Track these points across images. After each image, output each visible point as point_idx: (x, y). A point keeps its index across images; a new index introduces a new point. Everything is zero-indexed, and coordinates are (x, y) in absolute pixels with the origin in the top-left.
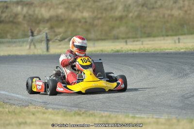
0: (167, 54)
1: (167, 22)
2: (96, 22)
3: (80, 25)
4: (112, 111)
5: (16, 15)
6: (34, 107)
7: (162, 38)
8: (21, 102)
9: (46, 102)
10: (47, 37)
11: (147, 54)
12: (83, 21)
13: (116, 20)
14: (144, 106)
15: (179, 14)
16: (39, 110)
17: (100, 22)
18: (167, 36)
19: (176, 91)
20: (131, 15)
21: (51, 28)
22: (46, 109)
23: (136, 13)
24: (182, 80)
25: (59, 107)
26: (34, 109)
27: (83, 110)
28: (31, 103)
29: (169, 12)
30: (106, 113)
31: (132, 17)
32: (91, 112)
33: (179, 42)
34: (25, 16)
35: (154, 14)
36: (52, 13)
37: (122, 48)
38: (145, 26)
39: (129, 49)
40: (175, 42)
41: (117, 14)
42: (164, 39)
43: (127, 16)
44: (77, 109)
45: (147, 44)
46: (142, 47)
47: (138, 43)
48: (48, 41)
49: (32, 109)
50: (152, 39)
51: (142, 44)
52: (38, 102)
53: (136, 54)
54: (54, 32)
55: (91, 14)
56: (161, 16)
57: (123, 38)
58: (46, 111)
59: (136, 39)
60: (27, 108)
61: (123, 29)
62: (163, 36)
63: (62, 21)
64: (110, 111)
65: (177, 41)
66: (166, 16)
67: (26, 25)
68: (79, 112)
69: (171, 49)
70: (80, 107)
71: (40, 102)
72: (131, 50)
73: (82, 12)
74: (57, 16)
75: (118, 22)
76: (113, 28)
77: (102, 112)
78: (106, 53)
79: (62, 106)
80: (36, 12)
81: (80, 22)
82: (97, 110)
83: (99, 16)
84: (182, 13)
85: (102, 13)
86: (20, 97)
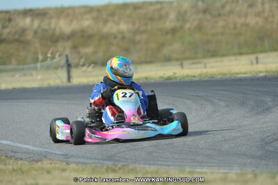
0: (240, 80)
1: (240, 34)
2: (138, 38)
3: (115, 42)
4: (162, 165)
5: (24, 31)
6: (50, 161)
7: (233, 58)
8: (31, 156)
9: (67, 155)
10: (67, 61)
11: (212, 81)
12: (120, 36)
13: (167, 33)
14: (208, 155)
15: (257, 23)
16: (57, 165)
17: (144, 37)
18: (241, 54)
19: (252, 133)
20: (188, 26)
21: (75, 47)
22: (68, 163)
23: (195, 23)
24: (261, 117)
25: (86, 161)
26: (49, 165)
27: (120, 165)
28: (45, 157)
29: (242, 20)
30: (153, 168)
31: (189, 29)
32: (131, 167)
33: (257, 63)
34: (36, 32)
35: (221, 23)
36: (75, 26)
37: (175, 74)
38: (208, 42)
39: (185, 75)
40: (252, 63)
41: (169, 24)
42: (236, 59)
43: (182, 28)
44: (112, 163)
45: (212, 67)
46: (204, 71)
47: (198, 66)
48: (69, 66)
49: (46, 164)
50: (219, 59)
51: (205, 67)
52: (55, 154)
53: (195, 81)
54: (79, 53)
55: (130, 26)
56: (232, 26)
57: (178, 60)
58: (66, 167)
59: (196, 61)
60: (40, 163)
61: (177, 46)
62: (234, 54)
63: (90, 37)
64: (158, 165)
65: (254, 62)
66: (238, 26)
67: (38, 45)
68: (113, 167)
69: (245, 73)
70: (117, 160)
71: (59, 155)
72: (187, 76)
73: (118, 24)
74: (83, 31)
75: (169, 37)
76: (163, 45)
77: (147, 166)
78: (152, 81)
79: (91, 159)
80: (53, 26)
81: (115, 38)
82: (139, 164)
83: (143, 28)
84: (260, 21)
85: (146, 25)
86: (31, 148)
